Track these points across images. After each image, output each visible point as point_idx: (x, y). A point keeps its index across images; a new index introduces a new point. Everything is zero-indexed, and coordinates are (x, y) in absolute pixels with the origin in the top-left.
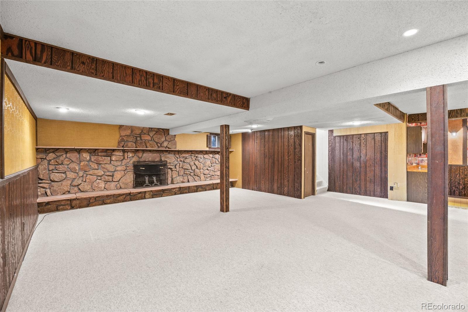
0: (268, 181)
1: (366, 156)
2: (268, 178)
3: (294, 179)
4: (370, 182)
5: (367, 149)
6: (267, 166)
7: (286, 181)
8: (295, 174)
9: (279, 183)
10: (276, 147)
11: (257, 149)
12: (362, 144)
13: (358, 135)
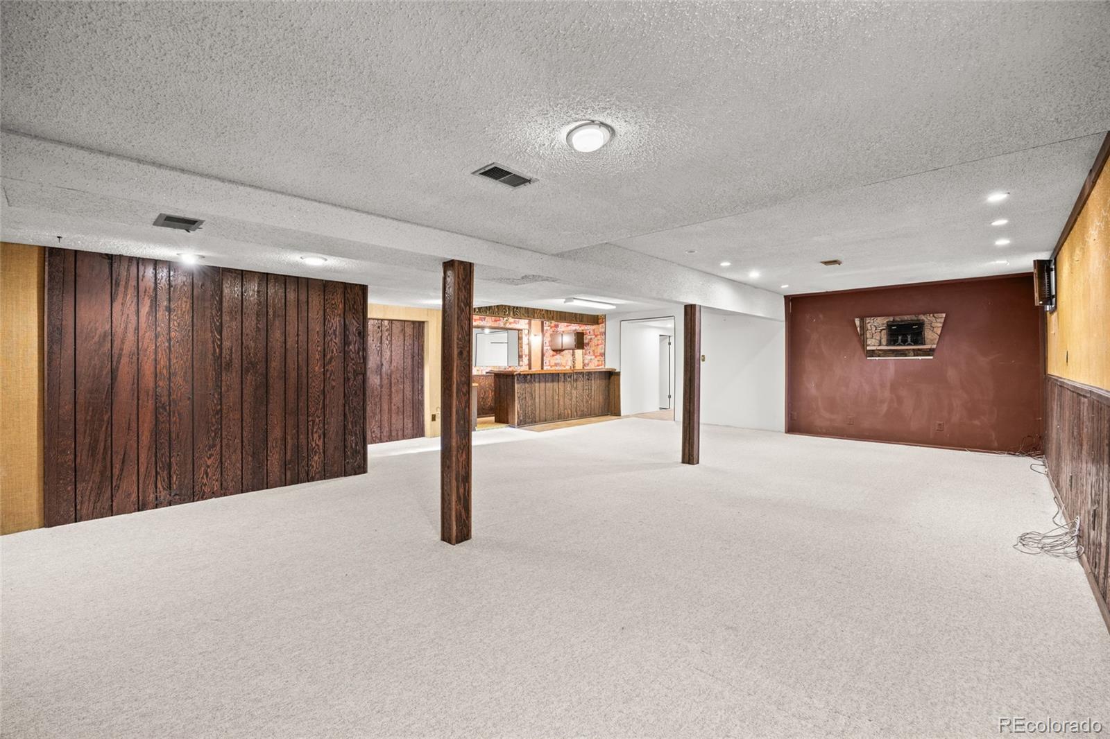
0: (239, 452)
1: (391, 363)
2: (238, 441)
3: (345, 427)
4: (398, 413)
5: (393, 350)
6: (232, 398)
7: (316, 436)
8: (347, 410)
9: (289, 447)
10: (277, 335)
11: (173, 334)
12: (384, 339)
13: (378, 320)
